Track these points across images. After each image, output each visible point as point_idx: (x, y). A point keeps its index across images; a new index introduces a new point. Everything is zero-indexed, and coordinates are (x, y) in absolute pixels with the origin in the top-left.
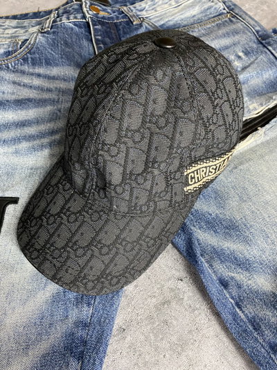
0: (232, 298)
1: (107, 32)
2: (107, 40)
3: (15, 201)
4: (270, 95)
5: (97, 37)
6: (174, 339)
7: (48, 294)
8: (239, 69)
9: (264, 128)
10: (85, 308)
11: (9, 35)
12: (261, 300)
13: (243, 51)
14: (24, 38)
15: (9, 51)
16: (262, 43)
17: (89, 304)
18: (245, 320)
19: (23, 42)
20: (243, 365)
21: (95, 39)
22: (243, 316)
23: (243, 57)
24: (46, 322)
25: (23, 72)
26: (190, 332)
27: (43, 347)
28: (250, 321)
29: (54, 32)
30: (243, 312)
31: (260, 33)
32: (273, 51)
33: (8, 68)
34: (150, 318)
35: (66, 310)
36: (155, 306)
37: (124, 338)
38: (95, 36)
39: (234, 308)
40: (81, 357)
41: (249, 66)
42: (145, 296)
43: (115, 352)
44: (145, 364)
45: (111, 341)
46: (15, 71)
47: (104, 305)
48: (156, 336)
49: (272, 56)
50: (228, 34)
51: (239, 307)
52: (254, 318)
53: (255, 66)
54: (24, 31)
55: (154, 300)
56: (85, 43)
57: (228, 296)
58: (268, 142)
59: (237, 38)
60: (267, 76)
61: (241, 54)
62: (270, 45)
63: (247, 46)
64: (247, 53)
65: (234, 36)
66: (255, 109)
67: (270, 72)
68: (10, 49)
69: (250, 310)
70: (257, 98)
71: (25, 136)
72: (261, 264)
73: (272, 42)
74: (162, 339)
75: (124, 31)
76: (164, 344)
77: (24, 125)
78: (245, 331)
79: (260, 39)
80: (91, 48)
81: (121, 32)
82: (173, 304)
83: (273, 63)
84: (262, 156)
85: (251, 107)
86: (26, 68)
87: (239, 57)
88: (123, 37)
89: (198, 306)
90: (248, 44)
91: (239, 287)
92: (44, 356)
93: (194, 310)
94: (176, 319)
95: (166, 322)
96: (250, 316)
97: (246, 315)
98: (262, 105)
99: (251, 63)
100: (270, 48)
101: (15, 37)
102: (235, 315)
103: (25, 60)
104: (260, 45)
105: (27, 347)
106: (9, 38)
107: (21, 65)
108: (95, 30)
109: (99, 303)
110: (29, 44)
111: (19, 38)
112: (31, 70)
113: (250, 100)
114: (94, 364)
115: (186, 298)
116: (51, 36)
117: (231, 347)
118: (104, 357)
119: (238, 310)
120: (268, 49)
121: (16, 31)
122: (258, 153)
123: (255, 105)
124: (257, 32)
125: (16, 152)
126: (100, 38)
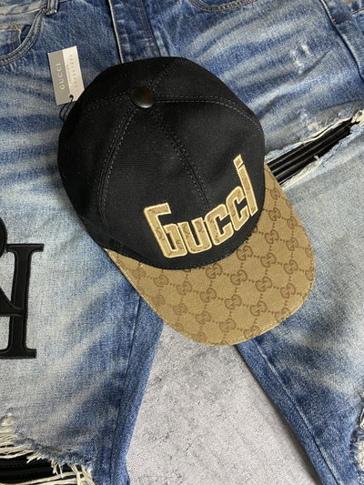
0: (266, 354)
1: (131, 11)
2: (133, 24)
3: (40, 248)
4: (336, 108)
5: (119, 21)
6: (208, 388)
7: (85, 347)
8: (300, 72)
9: (323, 158)
10: (122, 361)
11: (5, 17)
12: (295, 354)
13: (308, 43)
14: (25, 22)
15: (7, 45)
16: (334, 29)
17: (125, 357)
18: (276, 374)
19: (23, 30)
20: (273, 412)
21: (117, 23)
22: (274, 371)
23: (308, 52)
24: (86, 373)
25: (28, 76)
26: (224, 382)
27: (85, 395)
28: (281, 375)
29: (62, 17)
30: (275, 366)
31: (335, 12)
32: (348, 42)
33: (10, 70)
34: (186, 369)
35: (104, 362)
36: (191, 358)
37: (161, 387)
38: (116, 19)
39: (266, 363)
40: (118, 405)
41: (313, 67)
42: (181, 348)
43: (152, 399)
44: (181, 410)
45: (148, 390)
46: (19, 74)
47: (139, 357)
48: (191, 385)
49: (345, 50)
50: (291, 14)
51: (272, 362)
52: (285, 372)
53: (321, 66)
54: (22, 8)
55: (190, 352)
56: (104, 29)
57: (261, 351)
58: (324, 176)
59: (303, 20)
60: (336, 81)
61: (305, 47)
62: (345, 32)
63: (314, 35)
64: (312, 47)
65: (299, 18)
66: (315, 130)
67: (340, 75)
68: (9, 42)
69: (282, 365)
70: (320, 113)
71: (43, 168)
72: (300, 319)
73: (348, 28)
74: (197, 388)
75: (154, 8)
76: (199, 393)
77: (39, 153)
78: (275, 385)
79: (333, 21)
80: (112, 38)
81: (150, 10)
82: (209, 356)
83: (346, 61)
84: (315, 195)
85: (310, 128)
86: (31, 69)
87: (302, 53)
88: (153, 18)
89: (233, 359)
90: (316, 31)
91: (275, 341)
92: (85, 403)
93: (228, 362)
94: (211, 370)
95: (201, 373)
96: (282, 370)
97: (278, 370)
98: (323, 124)
99: (317, 63)
100: (345, 37)
101: (13, 20)
102: (266, 370)
103: (29, 57)
104: (332, 32)
105: (70, 395)
106: (4, 22)
107: (25, 65)
108: (115, 9)
109: (135, 355)
110: (32, 35)
111: (18, 23)
112: (38, 73)
113: (310, 118)
114: (130, 411)
115: (221, 351)
116: (58, 22)
117: (263, 396)
118: (140, 404)
119: (270, 365)
120: (341, 38)
121: (12, 10)
122: (311, 190)
123: (315, 124)
124: (331, 9)
125: (35, 189)
126: (122, 21)
